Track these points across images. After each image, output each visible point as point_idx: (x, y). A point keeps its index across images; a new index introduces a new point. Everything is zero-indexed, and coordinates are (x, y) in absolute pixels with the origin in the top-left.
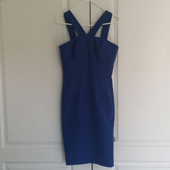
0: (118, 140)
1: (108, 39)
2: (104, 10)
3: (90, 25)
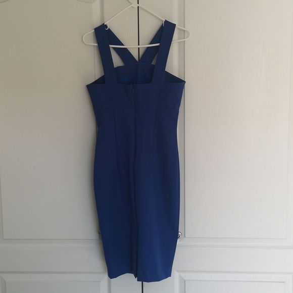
0: (185, 237)
1: (167, 69)
2: (162, 21)
3: (139, 47)
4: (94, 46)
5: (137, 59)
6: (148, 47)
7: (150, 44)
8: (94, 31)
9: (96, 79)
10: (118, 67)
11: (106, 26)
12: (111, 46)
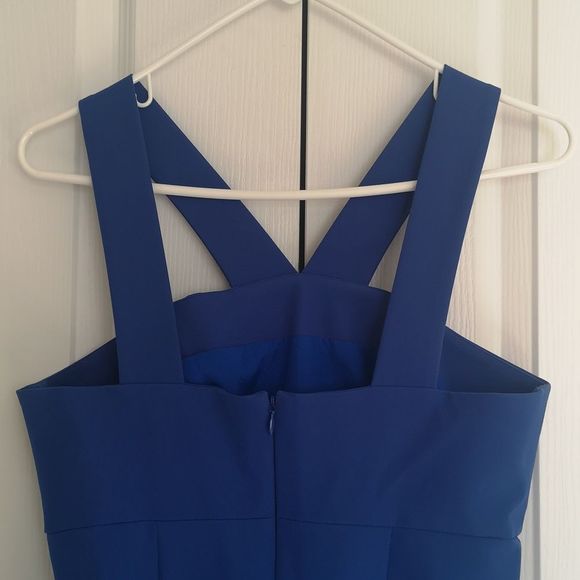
3: (303, 195)
4: (77, 187)
5: (293, 258)
6: (353, 201)
7: (365, 182)
8: (75, 110)
9: (78, 357)
10: (194, 300)
11: (141, 91)
12: (159, 189)
